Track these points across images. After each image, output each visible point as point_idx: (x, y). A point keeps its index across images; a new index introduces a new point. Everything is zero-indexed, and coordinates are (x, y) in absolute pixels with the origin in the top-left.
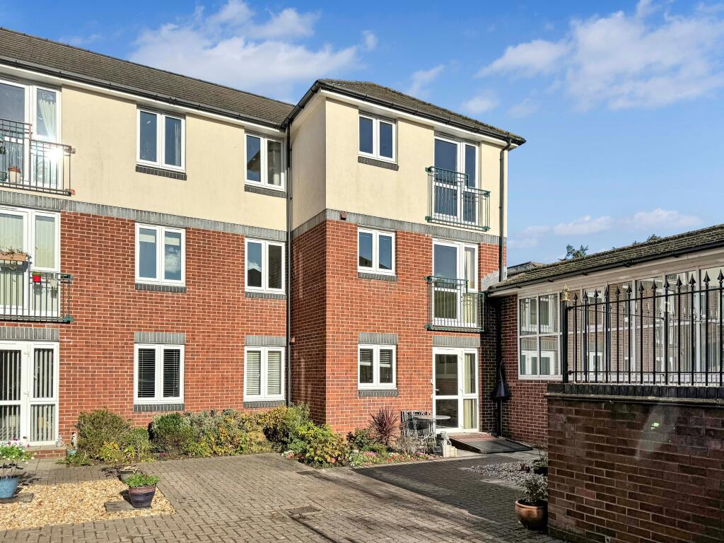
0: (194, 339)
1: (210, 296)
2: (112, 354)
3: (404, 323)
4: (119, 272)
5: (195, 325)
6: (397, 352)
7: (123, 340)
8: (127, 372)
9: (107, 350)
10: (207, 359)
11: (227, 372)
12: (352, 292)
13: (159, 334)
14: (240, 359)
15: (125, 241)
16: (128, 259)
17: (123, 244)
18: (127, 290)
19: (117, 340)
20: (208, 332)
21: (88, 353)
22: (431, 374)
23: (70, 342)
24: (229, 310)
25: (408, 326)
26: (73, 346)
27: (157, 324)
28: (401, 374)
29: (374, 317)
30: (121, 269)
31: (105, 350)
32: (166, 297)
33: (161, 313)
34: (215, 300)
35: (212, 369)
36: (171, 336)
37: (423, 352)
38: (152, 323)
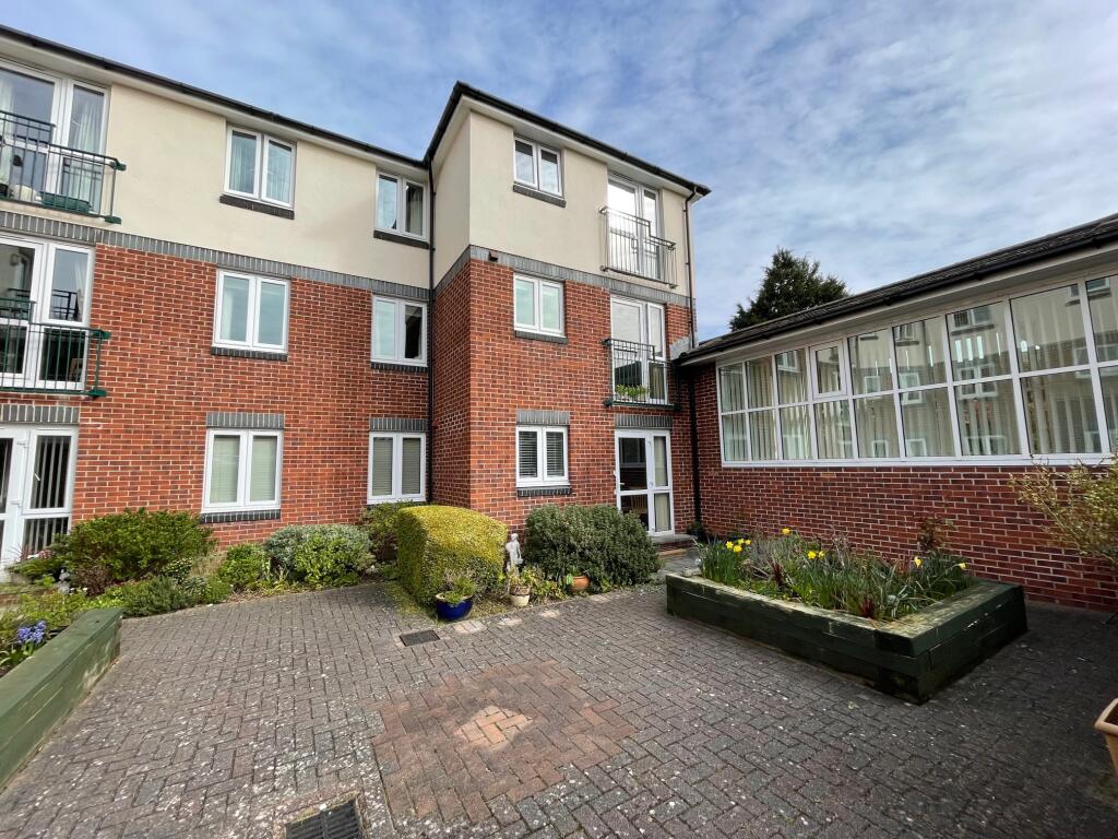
0: (297, 421)
1: (321, 366)
2: (169, 442)
3: (577, 397)
4: (187, 331)
5: (298, 404)
6: (569, 435)
7: (189, 423)
8: (191, 467)
9: (160, 437)
10: (315, 448)
11: (344, 466)
12: (507, 356)
13: (244, 416)
14: (362, 448)
15: (199, 290)
16: (202, 314)
17: (196, 295)
18: (199, 356)
19: (178, 423)
20: (317, 413)
21: (129, 442)
22: (614, 464)
23: (99, 426)
24: (348, 385)
25: (583, 401)
26: (102, 431)
27: (243, 401)
28: (575, 465)
29: (538, 390)
30: (191, 327)
31: (156, 437)
32: (258, 365)
33: (249, 387)
34: (328, 371)
35: (322, 462)
36: (263, 418)
37: (603, 435)
38: (235, 400)
